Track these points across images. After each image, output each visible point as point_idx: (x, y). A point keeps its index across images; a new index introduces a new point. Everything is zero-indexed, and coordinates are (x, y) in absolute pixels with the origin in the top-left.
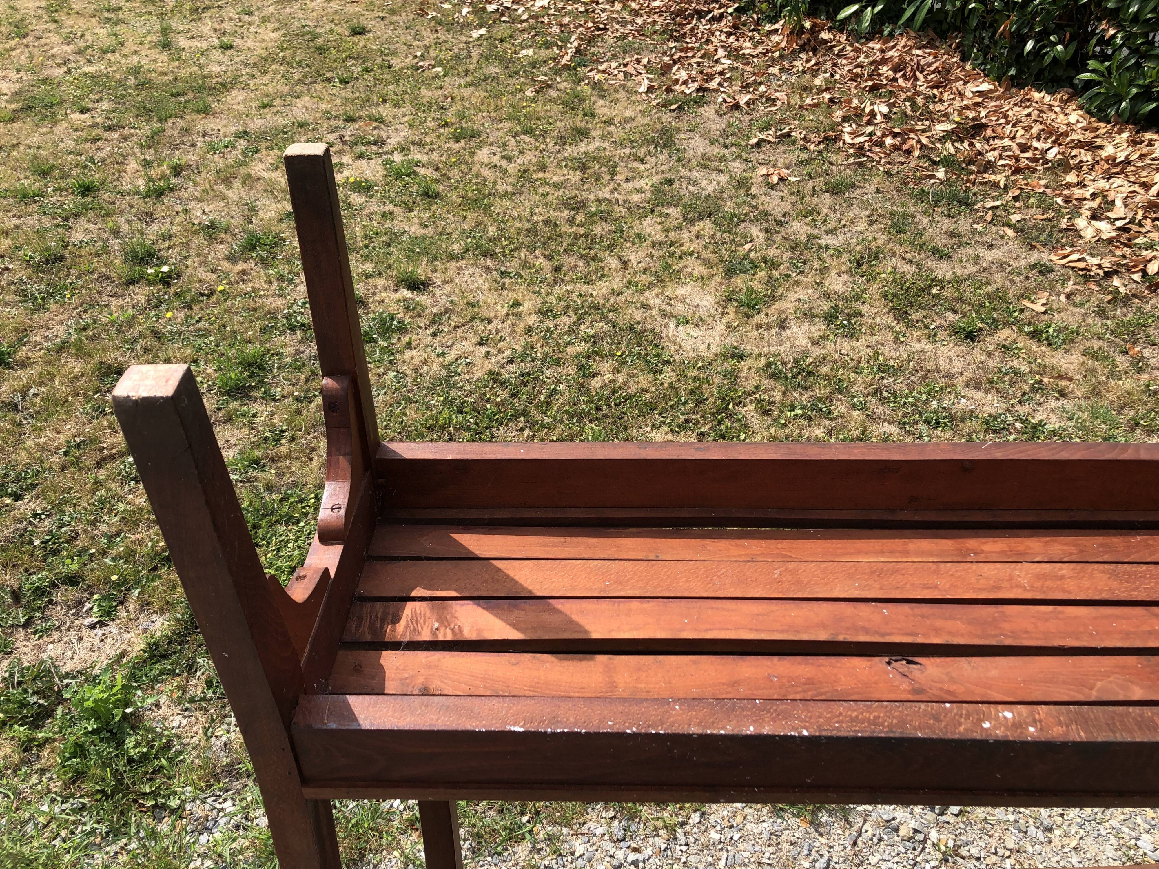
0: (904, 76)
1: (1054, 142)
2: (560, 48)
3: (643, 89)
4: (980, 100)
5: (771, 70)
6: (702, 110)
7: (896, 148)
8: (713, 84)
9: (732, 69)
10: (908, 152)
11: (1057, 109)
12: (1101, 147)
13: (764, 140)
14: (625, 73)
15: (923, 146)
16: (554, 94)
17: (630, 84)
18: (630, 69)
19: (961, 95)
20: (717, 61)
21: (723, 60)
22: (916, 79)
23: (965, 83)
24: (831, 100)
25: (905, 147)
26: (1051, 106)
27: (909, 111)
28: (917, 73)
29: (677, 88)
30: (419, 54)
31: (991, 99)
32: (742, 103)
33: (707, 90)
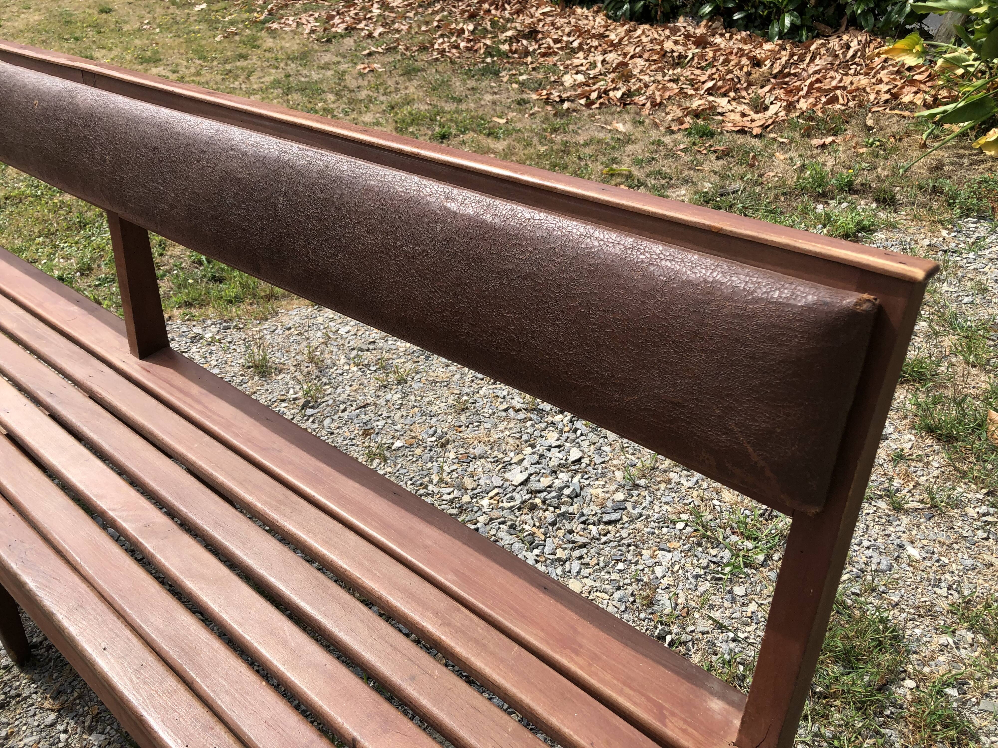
0: (497, 9)
1: (578, 37)
2: (258, 12)
3: (307, 31)
4: (542, 17)
5: (409, 14)
6: (345, 41)
7: (468, 49)
8: (361, 26)
9: (379, 16)
10: (476, 51)
11: (591, 18)
12: (608, 36)
13: (375, 52)
14: (298, 23)
15: (488, 47)
16: (237, 38)
17: (300, 30)
18: (304, 21)
19: (532, 16)
20: (371, 12)
21: (374, 10)
22: (505, 9)
23: (537, 8)
24: (438, 27)
25: (476, 48)
26: (587, 16)
27: (489, 28)
28: (506, 5)
29: (334, 30)
30: (146, 21)
31: (552, 16)
32: (376, 34)
33: (355, 28)
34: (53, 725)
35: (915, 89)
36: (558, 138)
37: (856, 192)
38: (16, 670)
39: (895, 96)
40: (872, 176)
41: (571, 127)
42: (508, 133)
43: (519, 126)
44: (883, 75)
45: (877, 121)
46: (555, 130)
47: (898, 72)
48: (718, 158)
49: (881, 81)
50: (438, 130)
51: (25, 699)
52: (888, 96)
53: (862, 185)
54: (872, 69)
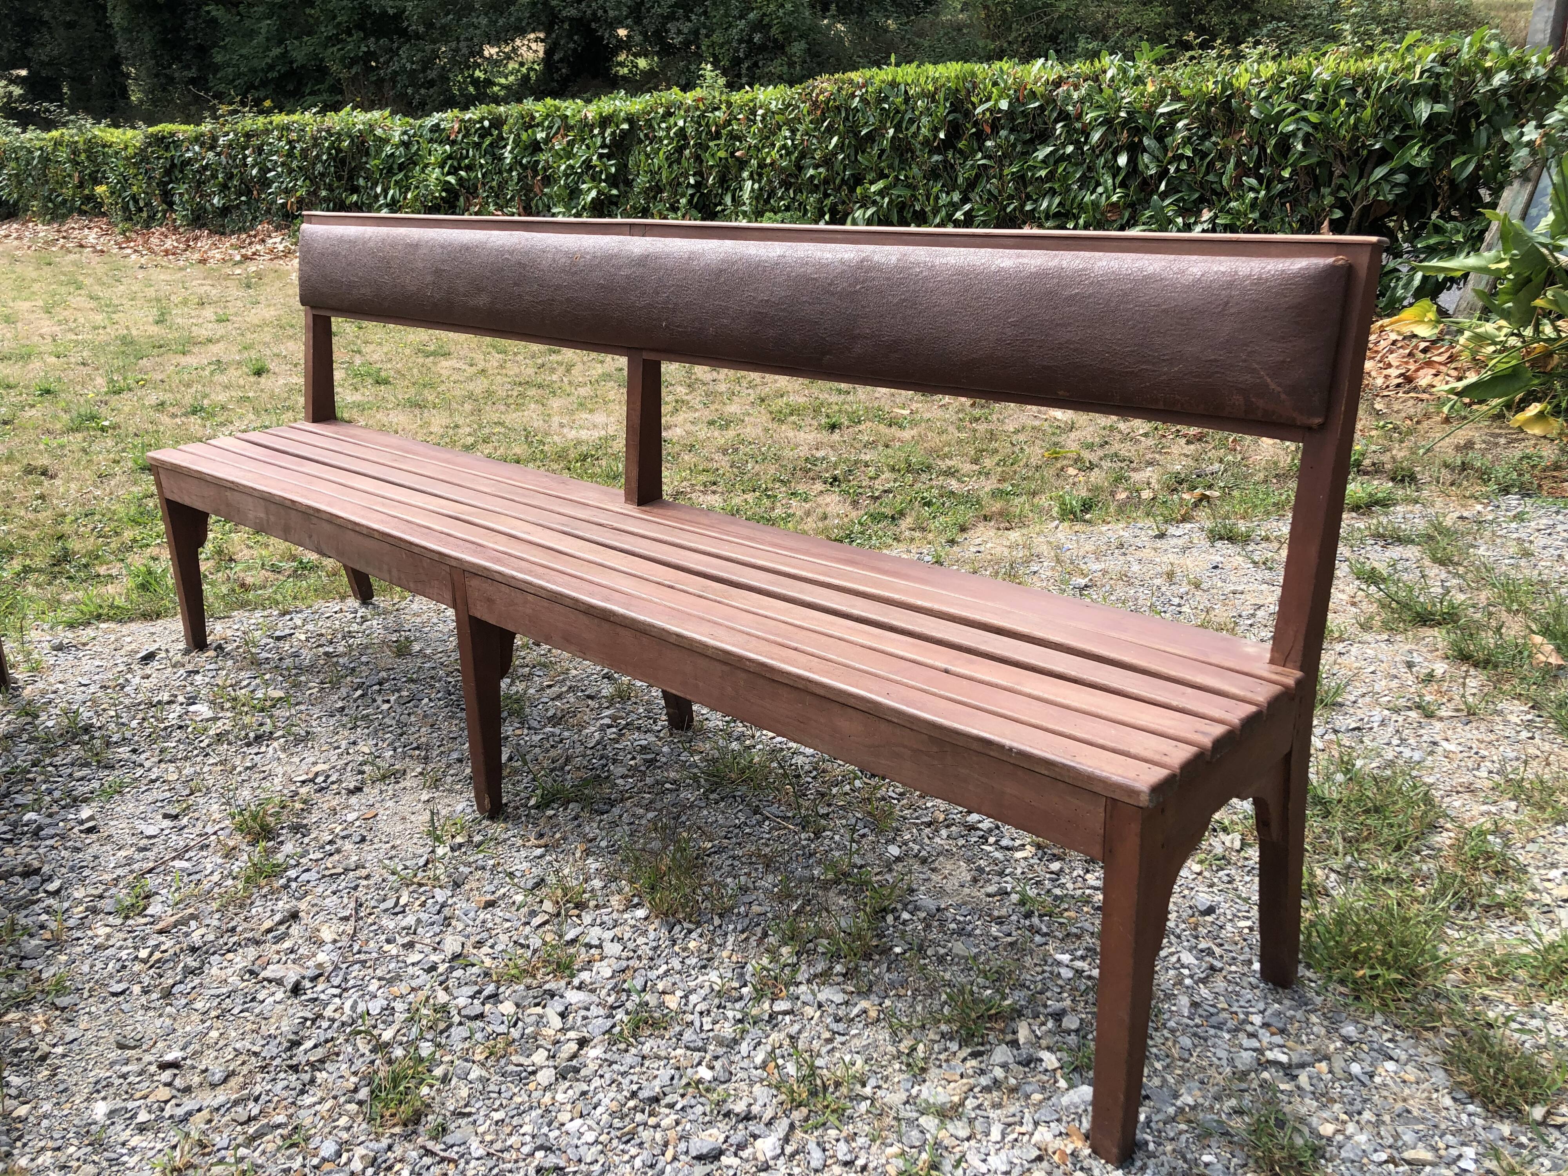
34: (541, 857)
35: (1434, 371)
36: (982, 427)
37: (1366, 473)
38: (486, 823)
39: (1409, 380)
40: (1386, 458)
41: (995, 417)
42: (914, 423)
43: (927, 415)
44: (1391, 358)
45: (1388, 406)
46: (977, 420)
47: (1411, 355)
48: (1188, 443)
49: (1389, 366)
50: (824, 420)
51: (505, 841)
52: (1400, 380)
53: (1374, 464)
54: (1377, 352)
